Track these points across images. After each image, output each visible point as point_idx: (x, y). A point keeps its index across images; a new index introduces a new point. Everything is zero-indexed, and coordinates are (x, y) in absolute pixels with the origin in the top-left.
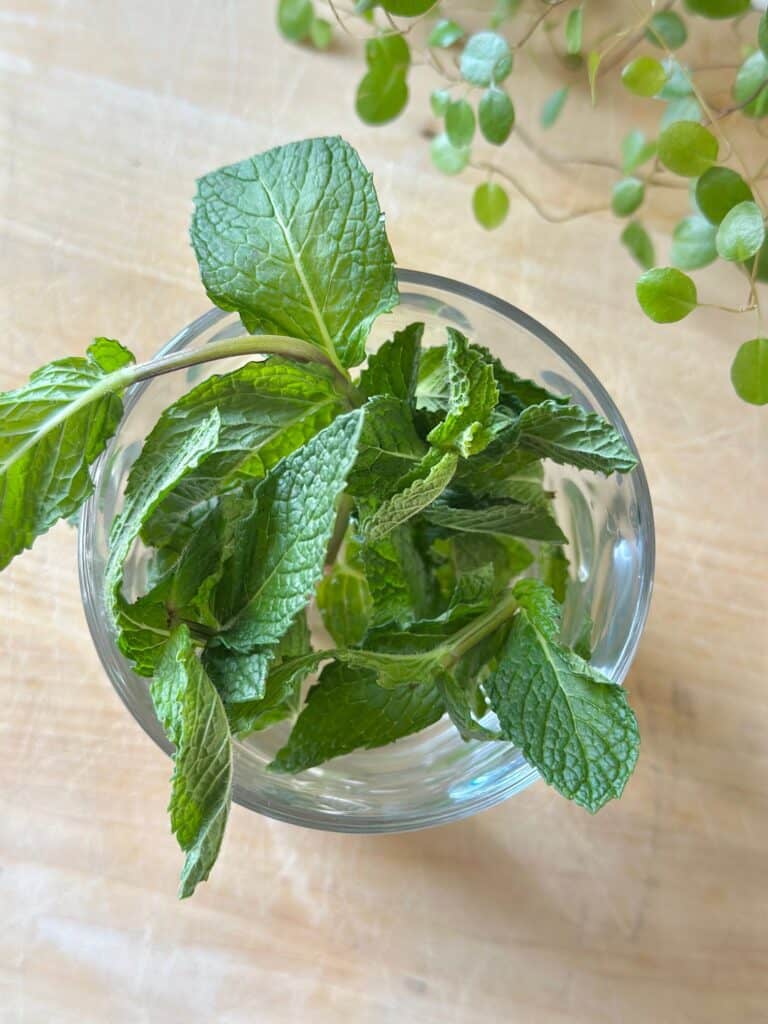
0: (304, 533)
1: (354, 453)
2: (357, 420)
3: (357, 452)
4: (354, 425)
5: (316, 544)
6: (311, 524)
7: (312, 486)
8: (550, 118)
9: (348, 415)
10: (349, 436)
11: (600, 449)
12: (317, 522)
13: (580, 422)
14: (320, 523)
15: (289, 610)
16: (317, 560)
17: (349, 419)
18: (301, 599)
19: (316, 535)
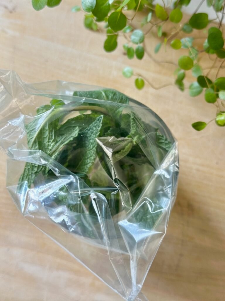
0: (90, 148)
1: (101, 125)
2: (101, 118)
3: (102, 125)
4: (101, 119)
5: (93, 150)
6: (91, 146)
7: (91, 137)
8: (157, 50)
9: (99, 117)
10: (100, 122)
11: (167, 147)
12: (93, 145)
13: (163, 139)
14: (94, 145)
15: (87, 168)
16: (94, 153)
17: (100, 118)
18: (90, 164)
19: (93, 148)
